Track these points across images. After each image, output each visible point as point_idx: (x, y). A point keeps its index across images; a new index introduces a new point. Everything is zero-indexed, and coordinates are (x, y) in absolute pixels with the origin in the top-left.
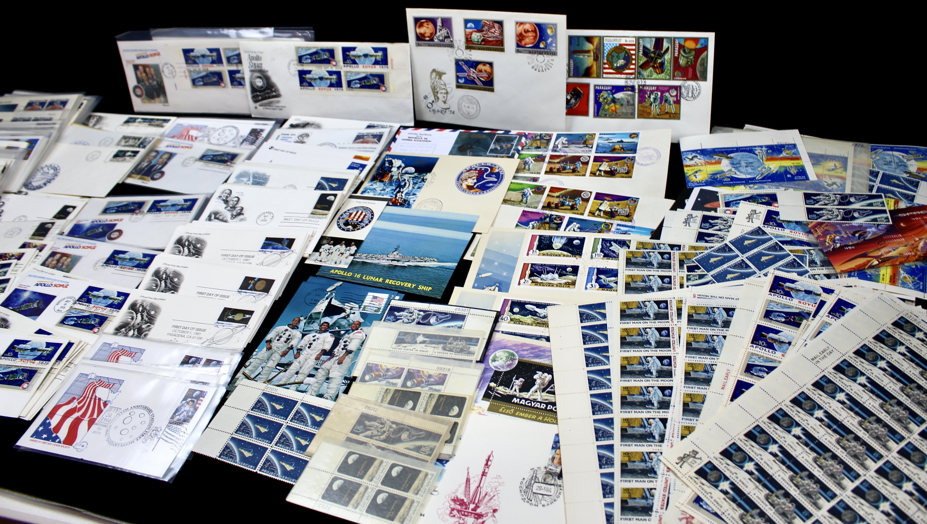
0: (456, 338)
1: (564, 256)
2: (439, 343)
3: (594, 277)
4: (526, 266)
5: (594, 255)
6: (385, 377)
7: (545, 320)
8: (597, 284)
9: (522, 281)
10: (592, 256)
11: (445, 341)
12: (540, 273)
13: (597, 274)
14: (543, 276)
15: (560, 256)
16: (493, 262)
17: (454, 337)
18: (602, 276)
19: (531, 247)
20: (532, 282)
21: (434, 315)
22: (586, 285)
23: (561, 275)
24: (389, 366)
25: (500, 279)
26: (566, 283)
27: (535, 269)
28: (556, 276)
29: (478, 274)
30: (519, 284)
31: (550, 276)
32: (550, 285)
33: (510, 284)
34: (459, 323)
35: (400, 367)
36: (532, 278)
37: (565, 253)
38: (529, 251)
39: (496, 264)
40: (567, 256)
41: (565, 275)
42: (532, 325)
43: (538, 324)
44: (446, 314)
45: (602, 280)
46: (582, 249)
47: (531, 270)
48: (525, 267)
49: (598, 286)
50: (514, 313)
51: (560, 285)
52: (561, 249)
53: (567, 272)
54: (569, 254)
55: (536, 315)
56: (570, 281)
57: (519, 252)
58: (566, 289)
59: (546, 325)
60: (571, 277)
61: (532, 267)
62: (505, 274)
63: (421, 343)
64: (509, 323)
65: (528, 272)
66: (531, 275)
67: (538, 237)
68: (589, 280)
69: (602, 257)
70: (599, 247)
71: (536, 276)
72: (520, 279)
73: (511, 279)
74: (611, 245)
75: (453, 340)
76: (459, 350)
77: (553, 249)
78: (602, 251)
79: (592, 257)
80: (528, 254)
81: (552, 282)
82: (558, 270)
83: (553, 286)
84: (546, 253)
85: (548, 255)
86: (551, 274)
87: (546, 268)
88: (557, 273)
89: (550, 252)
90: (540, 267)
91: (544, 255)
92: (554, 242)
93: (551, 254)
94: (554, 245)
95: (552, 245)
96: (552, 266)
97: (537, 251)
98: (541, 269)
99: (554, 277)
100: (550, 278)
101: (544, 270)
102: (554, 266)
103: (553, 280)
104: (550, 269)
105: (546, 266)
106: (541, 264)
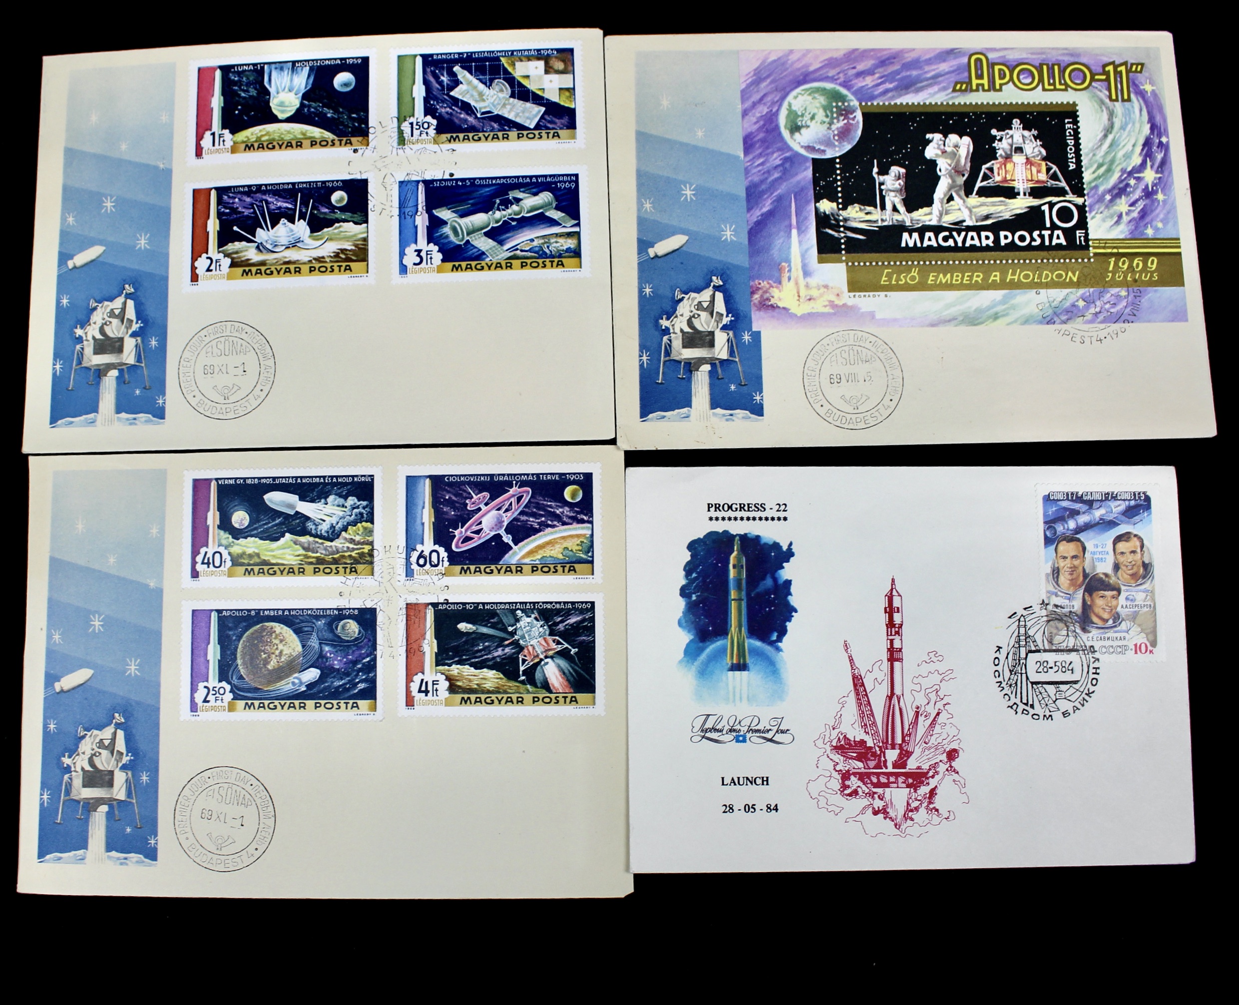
1: (313, 143)
3: (422, 221)
4: (202, 198)
5: (406, 127)
8: (434, 248)
9: (202, 263)
10: (401, 133)
12: (251, 225)
13: (430, 207)
14: (261, 235)
15: (299, 145)
16: (96, 198)
18: (444, 214)
19: (203, 126)
20: (233, 265)
22: (402, 254)
23: (317, 225)
25: (132, 264)
26: (337, 255)
27: (234, 210)
28: (301, 228)
29: (64, 257)
30: (195, 278)
31: (283, 231)
32: (290, 268)
33: (165, 279)
36: (231, 247)
37: (316, 132)
38: (199, 137)
39: (109, 204)
40: (324, 143)
41: (330, 223)
45: (447, 230)
46: (366, 109)
47: (220, 215)
48: (200, 206)
49: (438, 257)
51: (318, 266)
52: (298, 117)
53: (333, 208)
54: (328, 135)
56: (348, 246)
57: (170, 147)
58: (338, 281)
60: (350, 228)
61: (220, 202)
62: (143, 243)
65: (213, 226)
66: (225, 237)
67: (218, 74)
68: (406, 236)
69: (432, 132)
70: (419, 91)
71: (241, 238)
72: (194, 259)
73: (162, 257)
74: (456, 83)
77: (274, 119)
78: (429, 110)
79: (402, 141)
80: (199, 153)
81: (292, 255)
82: (305, 203)
83: (298, 271)
84: (258, 139)
85: (261, 147)
86: (283, 221)
87: (267, 202)
88: (302, 216)
89: (268, 133)
90: (248, 200)
91: (249, 147)
92: (272, 90)
93: (270, 142)
94: (273, 104)
95: (268, 102)
96: (284, 190)
97: (226, 132)
98: (252, 204)
99: (298, 235)
100: (284, 241)
101: (261, 208)
102: (288, 191)
103: (294, 244)
104: (279, 204)
105: (264, 193)
106: (249, 186)
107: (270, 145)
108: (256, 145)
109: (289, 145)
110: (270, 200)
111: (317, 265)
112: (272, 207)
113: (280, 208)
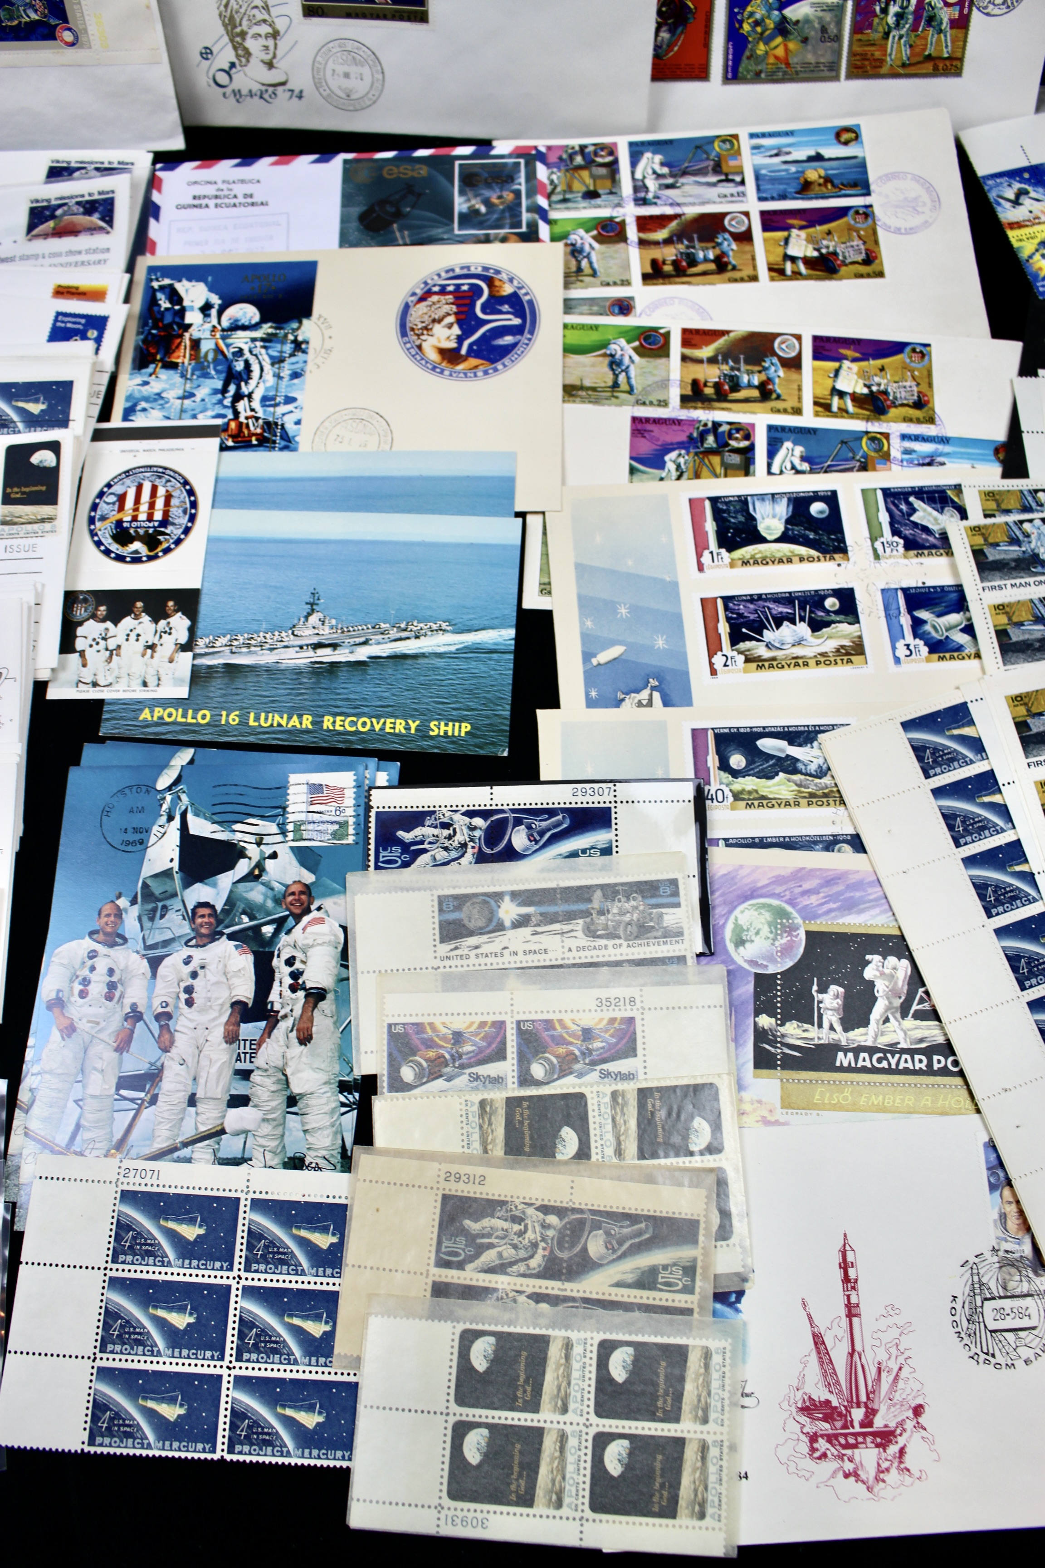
0: (611, 891)
1: (802, 558)
2: (570, 917)
3: (906, 621)
4: (710, 608)
5: (879, 545)
6: (461, 1063)
7: (826, 780)
8: (921, 642)
9: (718, 660)
10: (875, 549)
11: (582, 907)
12: (757, 627)
13: (910, 609)
14: (771, 634)
16: (611, 606)
17: (603, 887)
18: (924, 615)
19: (700, 543)
20: (750, 661)
21: (518, 822)
22: (894, 648)
23: (816, 626)
24: (459, 1024)
26: (838, 650)
28: (803, 629)
30: (713, 670)
31: (787, 631)
32: (798, 662)
33: (686, 675)
34: (598, 838)
35: (490, 1019)
36: (745, 647)
37: (803, 550)
38: (699, 555)
39: (623, 611)
40: (811, 559)
41: (828, 624)
42: (797, 804)
43: (816, 798)
44: (551, 812)
45: (928, 627)
46: (842, 532)
47: (730, 619)
48: (709, 614)
49: (925, 649)
50: (735, 774)
53: (828, 612)
54: (814, 553)
55: (795, 771)
56: (846, 642)
57: (673, 563)
58: (839, 671)
59: (835, 797)
60: (847, 629)
61: (729, 607)
62: (661, 643)
63: (517, 925)
64: (733, 808)
65: (724, 629)
66: (737, 639)
67: (708, 504)
69: (901, 549)
70: (884, 517)
71: (754, 638)
72: (711, 656)
74: (914, 509)
75: (605, 896)
76: (634, 929)
77: (765, 541)
79: (876, 555)
80: (701, 567)
81: (799, 651)
82: (802, 608)
83: (806, 664)
84: (753, 557)
85: (756, 563)
86: (786, 623)
87: (769, 608)
88: (802, 619)
89: (760, 552)
90: (752, 606)
91: (745, 563)
92: (758, 516)
93: (764, 558)
94: (761, 528)
95: (756, 527)
96: (783, 598)
97: (723, 551)
98: (756, 610)
99: (801, 635)
100: (790, 640)
101: (764, 613)
102: (788, 599)
103: (799, 643)
104: (780, 609)
105: (766, 600)
106: (751, 595)
107: (764, 561)
108: (751, 561)
109: (781, 561)
110: (771, 606)
111: (822, 659)
112: (774, 612)
113: (781, 613)
